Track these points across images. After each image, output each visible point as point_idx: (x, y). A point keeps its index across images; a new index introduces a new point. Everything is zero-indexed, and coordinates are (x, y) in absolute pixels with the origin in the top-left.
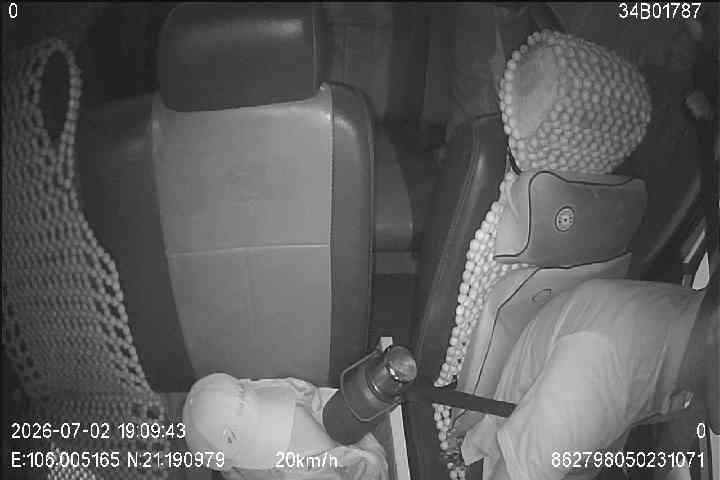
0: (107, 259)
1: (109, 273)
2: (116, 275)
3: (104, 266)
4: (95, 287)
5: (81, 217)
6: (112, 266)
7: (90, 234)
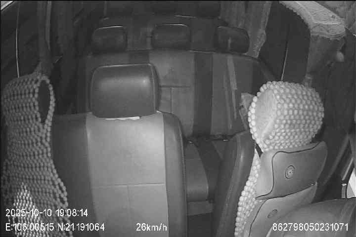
0: (62, 184)
1: (63, 192)
2: (66, 194)
3: (61, 188)
4: (55, 198)
5: (52, 162)
6: (64, 189)
7: (55, 171)
